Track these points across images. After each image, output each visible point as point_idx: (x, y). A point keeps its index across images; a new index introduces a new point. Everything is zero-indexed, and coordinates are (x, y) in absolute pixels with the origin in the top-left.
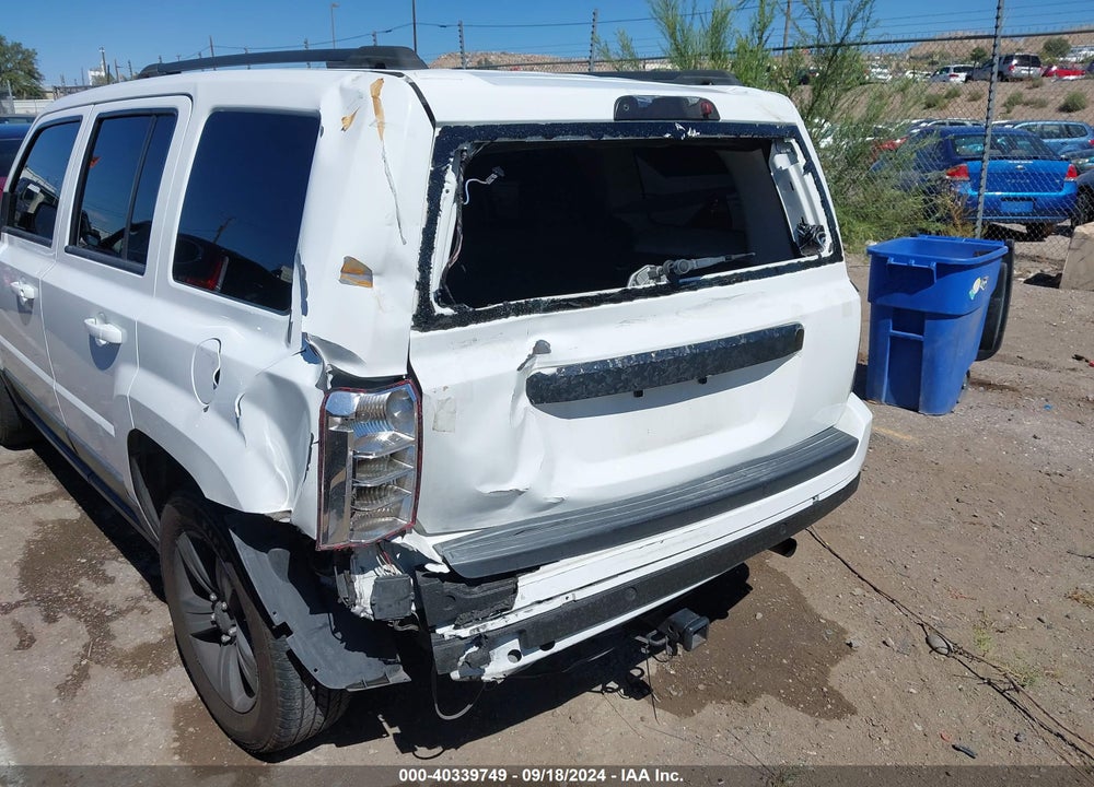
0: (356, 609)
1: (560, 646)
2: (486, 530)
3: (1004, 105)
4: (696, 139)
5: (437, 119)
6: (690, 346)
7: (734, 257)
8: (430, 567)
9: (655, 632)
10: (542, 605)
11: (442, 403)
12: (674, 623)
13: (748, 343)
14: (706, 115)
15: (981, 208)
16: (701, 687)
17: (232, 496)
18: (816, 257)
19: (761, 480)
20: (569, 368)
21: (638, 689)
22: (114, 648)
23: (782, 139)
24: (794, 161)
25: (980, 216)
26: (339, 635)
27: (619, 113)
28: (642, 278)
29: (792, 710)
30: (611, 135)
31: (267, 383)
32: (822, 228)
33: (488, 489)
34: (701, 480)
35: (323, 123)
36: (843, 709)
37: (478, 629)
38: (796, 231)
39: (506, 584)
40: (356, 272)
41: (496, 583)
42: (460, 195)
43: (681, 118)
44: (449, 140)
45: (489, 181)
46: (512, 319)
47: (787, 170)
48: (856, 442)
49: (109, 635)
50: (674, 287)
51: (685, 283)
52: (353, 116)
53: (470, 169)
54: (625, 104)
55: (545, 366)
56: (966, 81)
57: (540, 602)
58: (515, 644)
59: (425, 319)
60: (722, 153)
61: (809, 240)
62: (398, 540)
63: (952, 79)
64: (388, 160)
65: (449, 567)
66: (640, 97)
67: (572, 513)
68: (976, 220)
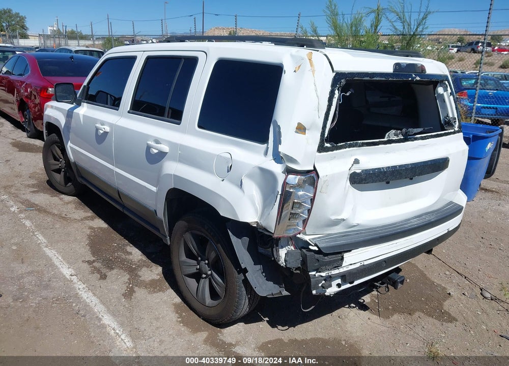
0: (280, 262)
1: (356, 283)
2: (329, 235)
3: (475, 64)
4: (419, 81)
5: (335, 70)
6: (411, 164)
7: (426, 129)
8: (310, 247)
9: (380, 282)
10: (352, 265)
11: (325, 182)
12: (390, 278)
13: (431, 164)
14: (422, 71)
15: (474, 111)
16: (390, 307)
17: (235, 214)
18: (453, 130)
19: (432, 220)
20: (366, 170)
21: (363, 307)
22: (141, 281)
23: (442, 81)
24: (446, 90)
25: (473, 115)
26: (264, 274)
27: (395, 70)
28: (391, 134)
29: (430, 319)
30: (392, 78)
31: (258, 171)
32: (455, 119)
33: (333, 218)
34: (409, 220)
35: (285, 68)
36: (452, 319)
37: (328, 273)
38: (444, 119)
39: (339, 256)
40: (301, 129)
41: (334, 256)
42: (339, 99)
43: (415, 72)
44: (339, 77)
45: (348, 94)
46: (347, 149)
47: (443, 94)
48: (463, 207)
49: (137, 275)
50: (405, 139)
51: (410, 138)
52: (300, 66)
53: (343, 90)
54: (397, 65)
55: (358, 169)
56: (457, 52)
57: (351, 264)
58: (339, 281)
59: (321, 149)
60: (413, 85)
61: (449, 123)
62: (298, 236)
63: (451, 51)
64: (317, 85)
65: (318, 247)
66: (403, 63)
67: (362, 230)
68: (472, 116)
